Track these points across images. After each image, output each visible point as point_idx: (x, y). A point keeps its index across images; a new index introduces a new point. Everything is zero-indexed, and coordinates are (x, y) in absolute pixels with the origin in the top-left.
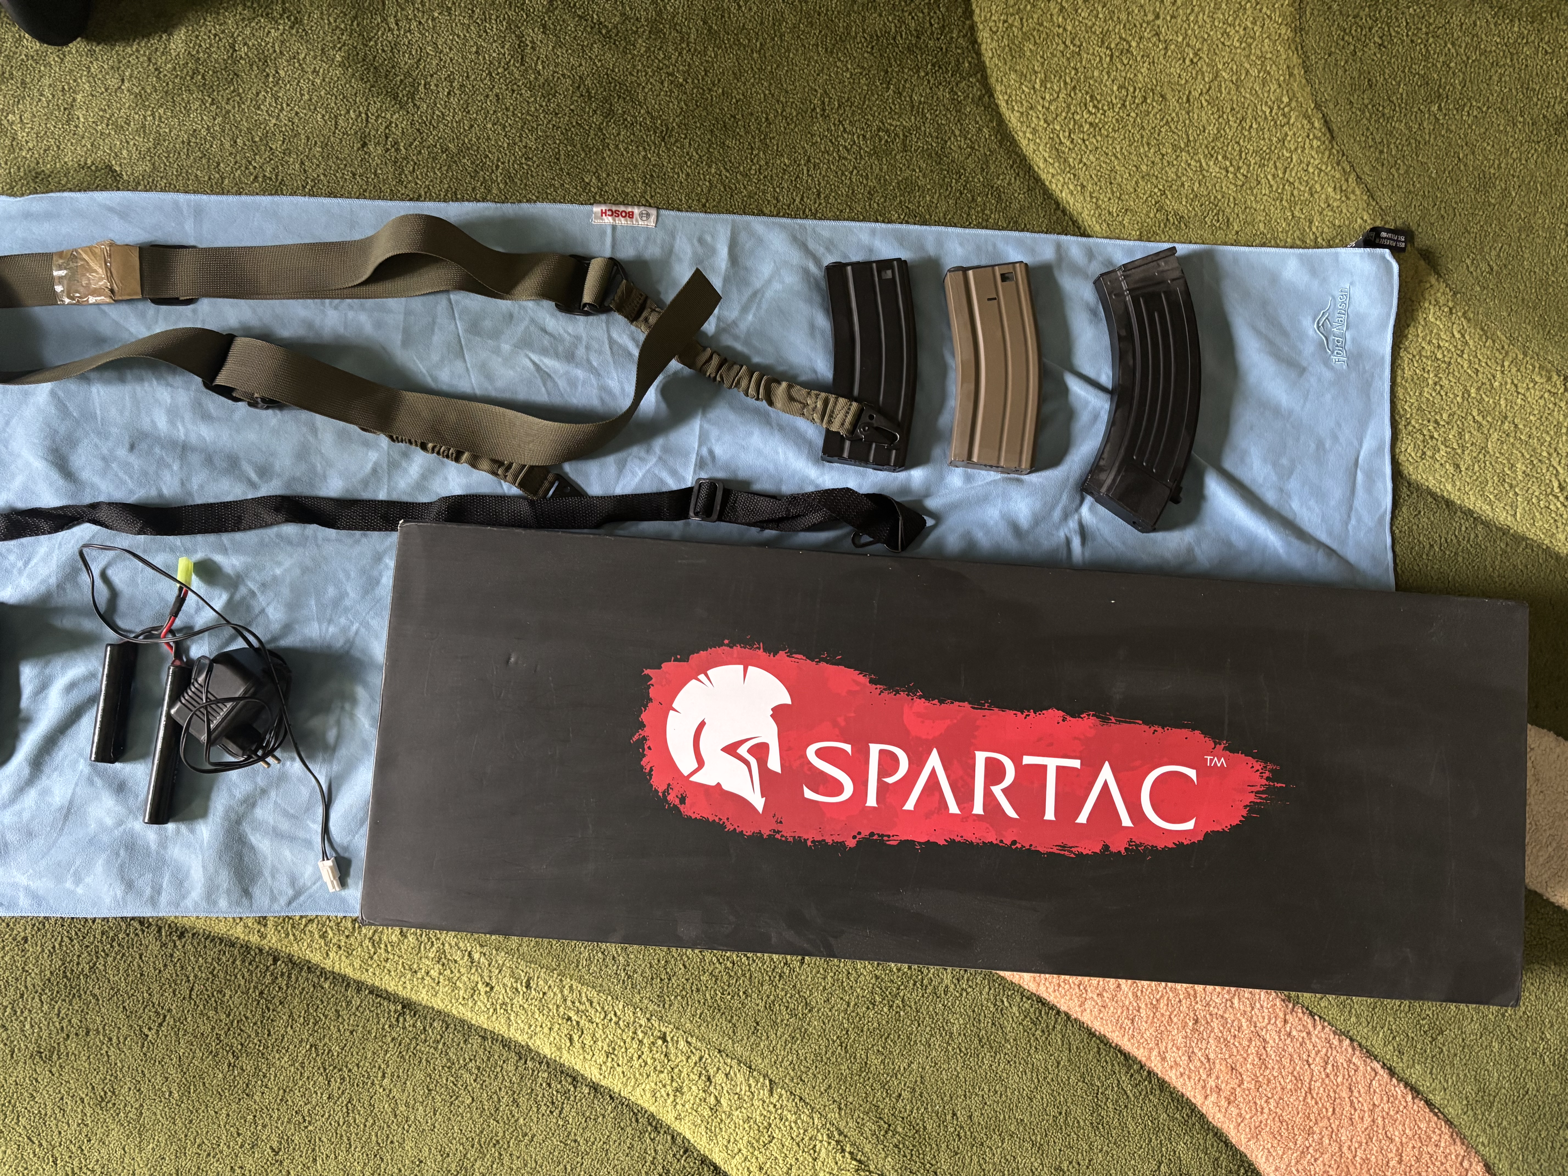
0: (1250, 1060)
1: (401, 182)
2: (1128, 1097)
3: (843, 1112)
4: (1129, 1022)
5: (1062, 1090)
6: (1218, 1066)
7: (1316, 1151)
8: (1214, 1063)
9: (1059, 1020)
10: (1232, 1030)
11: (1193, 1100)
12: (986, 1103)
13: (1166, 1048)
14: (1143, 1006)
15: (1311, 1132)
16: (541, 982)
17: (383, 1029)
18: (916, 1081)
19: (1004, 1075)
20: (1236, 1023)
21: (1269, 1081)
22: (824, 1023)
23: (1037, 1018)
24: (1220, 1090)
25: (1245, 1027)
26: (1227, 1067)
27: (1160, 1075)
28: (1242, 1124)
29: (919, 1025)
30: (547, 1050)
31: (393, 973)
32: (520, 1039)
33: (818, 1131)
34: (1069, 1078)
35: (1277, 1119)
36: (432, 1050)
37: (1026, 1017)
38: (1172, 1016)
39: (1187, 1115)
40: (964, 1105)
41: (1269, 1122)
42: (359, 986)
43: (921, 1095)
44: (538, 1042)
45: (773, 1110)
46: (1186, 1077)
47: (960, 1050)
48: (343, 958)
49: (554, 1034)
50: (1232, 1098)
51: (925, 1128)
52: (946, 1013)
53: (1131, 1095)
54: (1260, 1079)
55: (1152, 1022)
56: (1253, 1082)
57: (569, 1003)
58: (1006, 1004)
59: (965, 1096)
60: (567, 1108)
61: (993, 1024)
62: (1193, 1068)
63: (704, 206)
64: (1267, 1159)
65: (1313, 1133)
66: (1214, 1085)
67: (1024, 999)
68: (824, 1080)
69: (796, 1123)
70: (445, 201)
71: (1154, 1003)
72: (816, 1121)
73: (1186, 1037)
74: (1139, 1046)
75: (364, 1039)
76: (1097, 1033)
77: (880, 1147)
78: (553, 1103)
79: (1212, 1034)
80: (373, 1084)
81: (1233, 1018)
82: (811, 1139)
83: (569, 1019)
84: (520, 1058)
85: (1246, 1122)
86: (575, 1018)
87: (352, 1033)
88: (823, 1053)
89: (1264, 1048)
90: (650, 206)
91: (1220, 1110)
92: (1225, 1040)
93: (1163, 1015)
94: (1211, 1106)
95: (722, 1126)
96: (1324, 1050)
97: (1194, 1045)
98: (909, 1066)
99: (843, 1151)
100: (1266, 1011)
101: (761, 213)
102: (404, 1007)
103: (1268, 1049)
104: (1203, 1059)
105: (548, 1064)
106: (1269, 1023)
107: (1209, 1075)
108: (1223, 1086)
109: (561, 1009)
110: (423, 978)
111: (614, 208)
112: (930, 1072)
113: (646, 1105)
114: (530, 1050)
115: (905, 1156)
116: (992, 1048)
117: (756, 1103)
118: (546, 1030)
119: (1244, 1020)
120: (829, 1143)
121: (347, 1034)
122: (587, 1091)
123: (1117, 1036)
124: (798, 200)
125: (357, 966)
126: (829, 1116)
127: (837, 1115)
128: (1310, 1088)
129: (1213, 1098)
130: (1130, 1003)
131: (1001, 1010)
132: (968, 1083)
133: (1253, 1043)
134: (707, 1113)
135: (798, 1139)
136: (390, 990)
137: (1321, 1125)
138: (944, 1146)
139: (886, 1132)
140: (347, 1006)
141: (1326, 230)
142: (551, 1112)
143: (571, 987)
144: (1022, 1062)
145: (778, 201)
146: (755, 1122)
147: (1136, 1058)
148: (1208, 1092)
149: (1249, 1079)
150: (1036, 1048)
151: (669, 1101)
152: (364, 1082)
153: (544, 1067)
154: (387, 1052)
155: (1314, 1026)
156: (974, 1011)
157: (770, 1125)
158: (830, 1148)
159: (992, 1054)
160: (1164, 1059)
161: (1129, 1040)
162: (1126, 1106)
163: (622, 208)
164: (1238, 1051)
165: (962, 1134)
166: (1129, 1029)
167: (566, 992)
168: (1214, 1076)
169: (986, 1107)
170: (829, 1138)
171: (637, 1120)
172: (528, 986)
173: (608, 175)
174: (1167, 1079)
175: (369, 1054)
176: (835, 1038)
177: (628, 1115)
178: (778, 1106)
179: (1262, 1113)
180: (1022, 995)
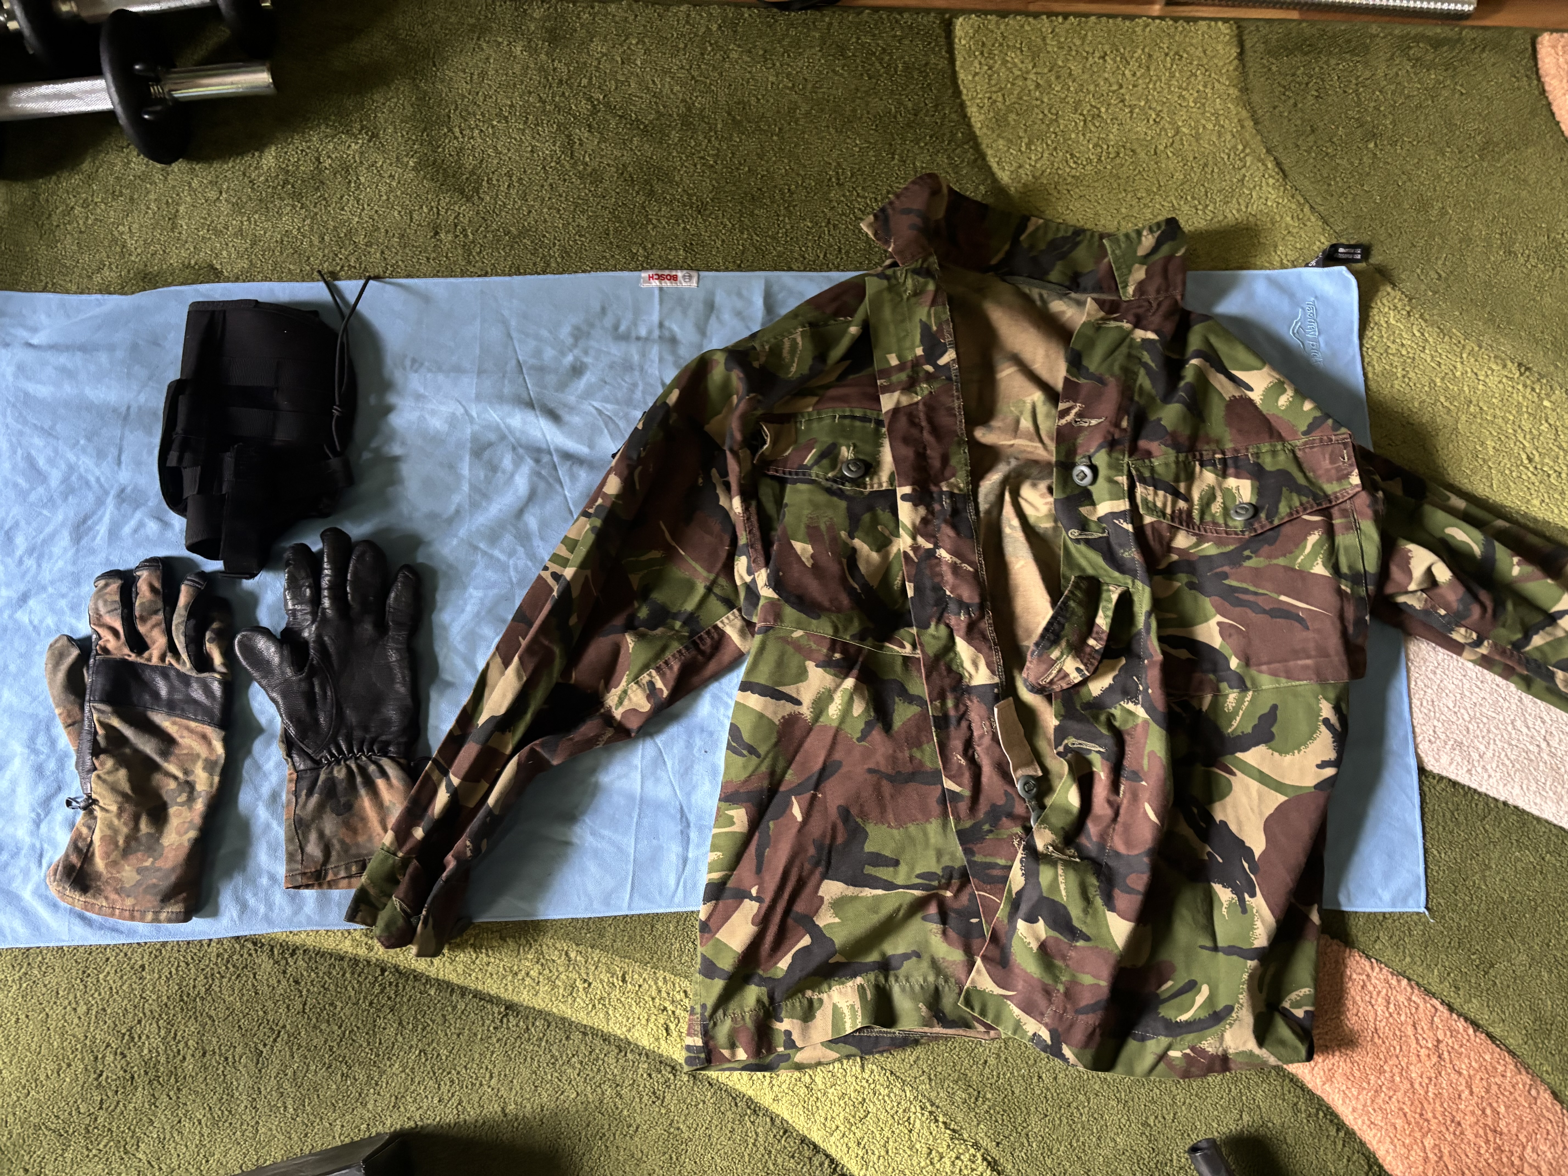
1: (469, 262)
3: (933, 1083)
7: (1389, 1089)
15: (1382, 1072)
16: (636, 976)
17: (488, 1030)
30: (645, 1042)
31: (495, 976)
32: (619, 1032)
33: (911, 1103)
35: (1348, 1060)
36: (536, 1048)
40: (1048, 1068)
41: (1341, 1063)
42: (464, 991)
43: (1006, 1060)
44: (637, 1035)
45: (866, 1085)
48: (447, 964)
49: (651, 1025)
51: (1013, 1093)
57: (664, 995)
60: (668, 1096)
63: (739, 266)
64: (1344, 1102)
65: (1385, 1072)
69: (889, 1096)
70: (510, 275)
72: (908, 1093)
75: (470, 1042)
77: (972, 1115)
78: (654, 1093)
80: (481, 1085)
82: (904, 1111)
83: (665, 1009)
84: (621, 1051)
86: (670, 1008)
87: (458, 1036)
90: (692, 269)
95: (819, 1104)
96: (1384, 991)
99: (937, 1121)
101: (790, 269)
102: (506, 1008)
105: (647, 1055)
109: (657, 1000)
110: (523, 979)
111: (660, 273)
113: (743, 1090)
114: (629, 1043)
115: (996, 1121)
117: (849, 1079)
118: (644, 1022)
120: (923, 1115)
121: (455, 1036)
122: (686, 1079)
124: (822, 256)
125: (460, 971)
126: (920, 1087)
127: (927, 1086)
128: (1376, 1029)
134: (803, 1091)
135: (892, 1112)
136: (492, 993)
137: (1391, 1063)
138: (1033, 1109)
139: (976, 1099)
140: (453, 1010)
141: (1289, 252)
142: (654, 1102)
143: (665, 978)
145: (805, 258)
146: (850, 1098)
151: (766, 1083)
152: (472, 1084)
153: (644, 1058)
154: (493, 1053)
155: (1372, 969)
157: (864, 1100)
158: (924, 1119)
163: (666, 272)
165: (1049, 1096)
167: (660, 984)
170: (922, 1109)
171: (736, 1105)
172: (624, 980)
173: (653, 245)
175: (477, 1056)
177: (728, 1100)
178: (871, 1081)
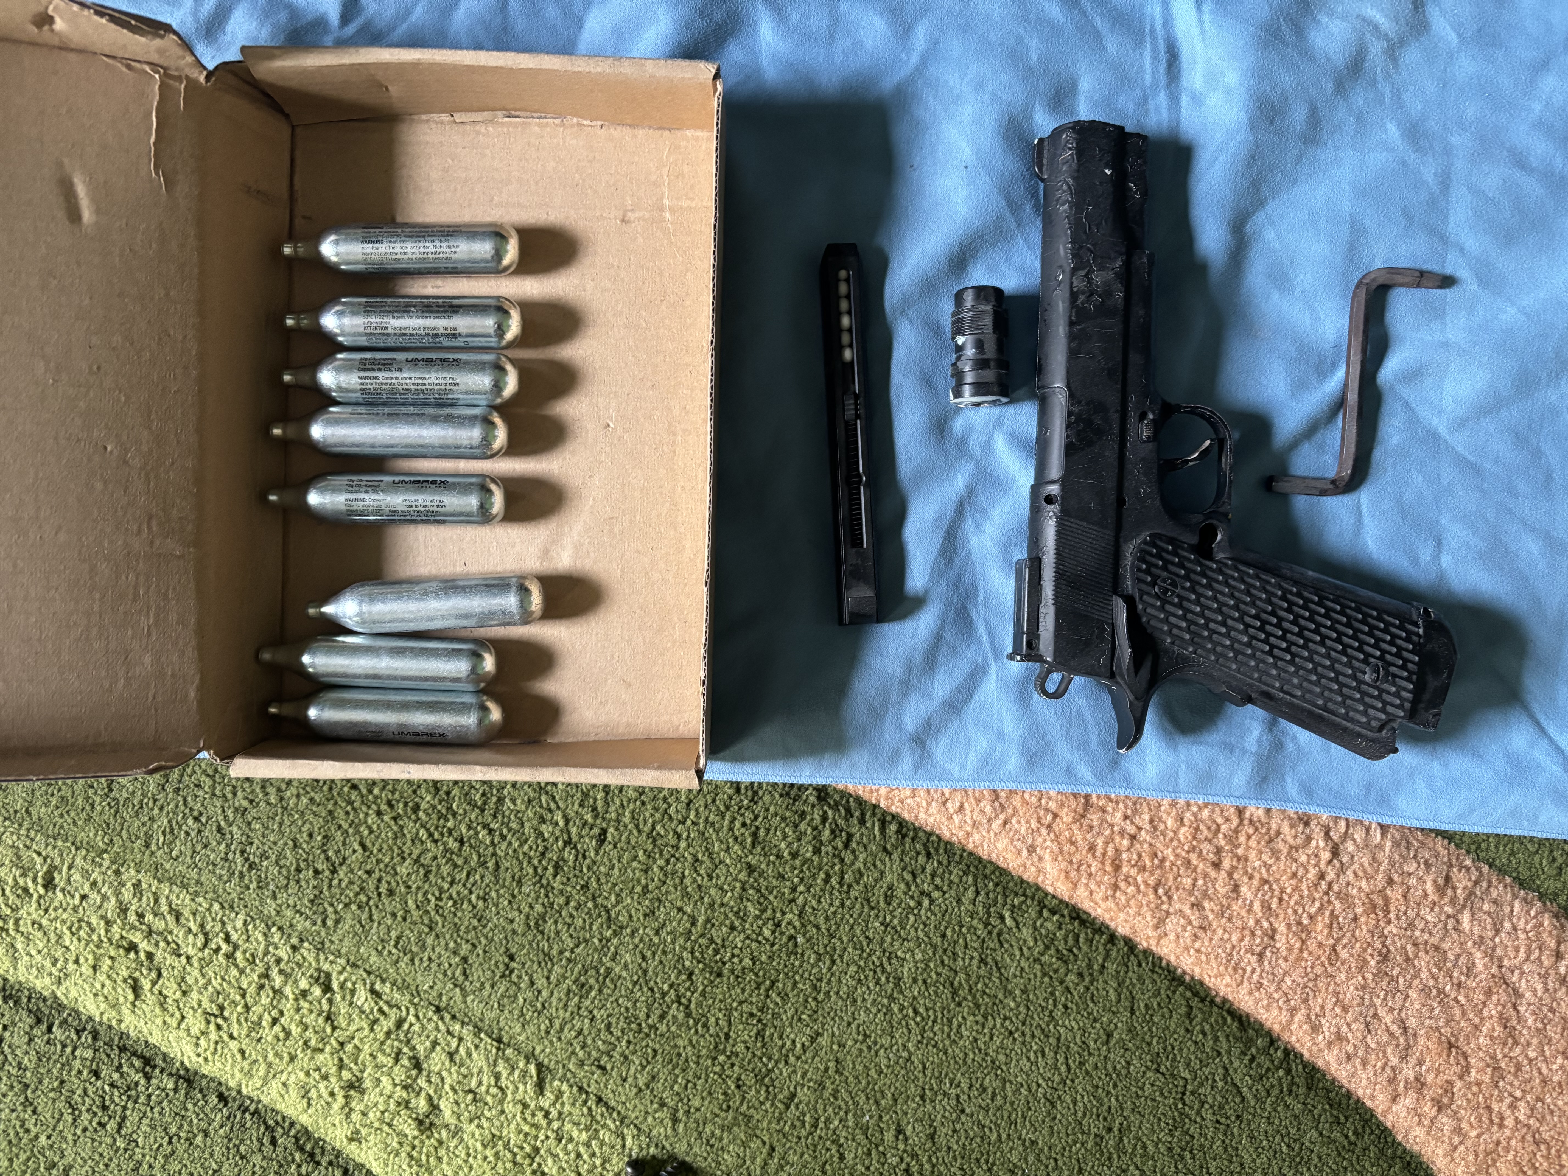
0: (1484, 1029)
2: (1243, 1099)
3: (681, 1128)
4: (1254, 959)
5: (1115, 1086)
6: (1422, 1041)
8: (1415, 1035)
9: (1114, 954)
10: (1455, 974)
11: (1369, 1103)
12: (963, 1111)
13: (1322, 1007)
14: (1282, 928)
16: (76, 876)
18: (826, 1070)
19: (1002, 1058)
20: (1462, 961)
21: (1519, 1067)
22: (644, 958)
23: (1070, 951)
24: (1423, 1084)
25: (1480, 966)
26: (1440, 1042)
27: (1306, 1055)
28: (1462, 1148)
29: (833, 962)
30: (91, 1007)
32: (39, 984)
34: (1128, 1063)
35: (1529, 1138)
37: (1047, 947)
38: (1339, 948)
39: (1355, 1133)
40: (919, 1114)
41: (1513, 1142)
43: (835, 1094)
44: (73, 993)
45: (544, 1123)
46: (1358, 1062)
47: (916, 1012)
49: (102, 978)
50: (1445, 1100)
51: (842, 1157)
52: (888, 939)
53: (1249, 1096)
54: (1503, 1065)
55: (1299, 959)
56: (1489, 1070)
57: (132, 918)
58: (1009, 921)
59: (922, 1097)
60: (132, 1118)
61: (982, 960)
62: (1373, 1046)
66: (1411, 1075)
67: (1045, 913)
68: (644, 1068)
69: (588, 1145)
71: (1305, 922)
72: (629, 1141)
73: (1364, 987)
74: (1269, 1005)
76: (1187, 978)
78: (104, 1108)
79: (1416, 982)
81: (1458, 951)
83: (132, 947)
84: (39, 1021)
85: (1469, 1143)
86: (144, 946)
88: (642, 1015)
89: (1514, 1006)
91: (1419, 1123)
92: (1440, 992)
93: (1320, 945)
94: (1404, 1114)
95: (442, 1152)
97: (1378, 1002)
98: (813, 1040)
100: (1522, 936)
103: (1522, 1009)
104: (1394, 1028)
105: (95, 1035)
106: (1527, 959)
107: (1404, 1058)
108: (1430, 1078)
109: (115, 929)
112: (854, 1051)
113: (290, 1112)
114: (61, 1007)
116: (978, 1006)
117: (509, 1108)
118: (86, 970)
119: (1478, 955)
122: (171, 1085)
123: (1227, 985)
126: (654, 1132)
127: (669, 1131)
129: (1408, 1100)
130: (1257, 922)
131: (999, 935)
132: (928, 1073)
133: (1495, 998)
134: (411, 1128)
142: (102, 1125)
143: (137, 885)
144: (1037, 1033)
146: (506, 1146)
147: (1261, 1025)
148: (1401, 1088)
149: (1481, 1065)
150: (1066, 1007)
151: (336, 1106)
153: (86, 1038)
156: (944, 936)
157: (537, 1150)
159: (979, 1018)
160: (1316, 1029)
161: (1251, 993)
162: (1238, 1117)
164: (1464, 1013)
166: (1253, 971)
167: (127, 894)
168: (1413, 1061)
169: (963, 1118)
171: (274, 1142)
172: (49, 884)
174: (1320, 1064)
176: (666, 987)
177: (254, 1130)
178: (554, 1114)
179: (1501, 1126)
180: (1042, 905)
